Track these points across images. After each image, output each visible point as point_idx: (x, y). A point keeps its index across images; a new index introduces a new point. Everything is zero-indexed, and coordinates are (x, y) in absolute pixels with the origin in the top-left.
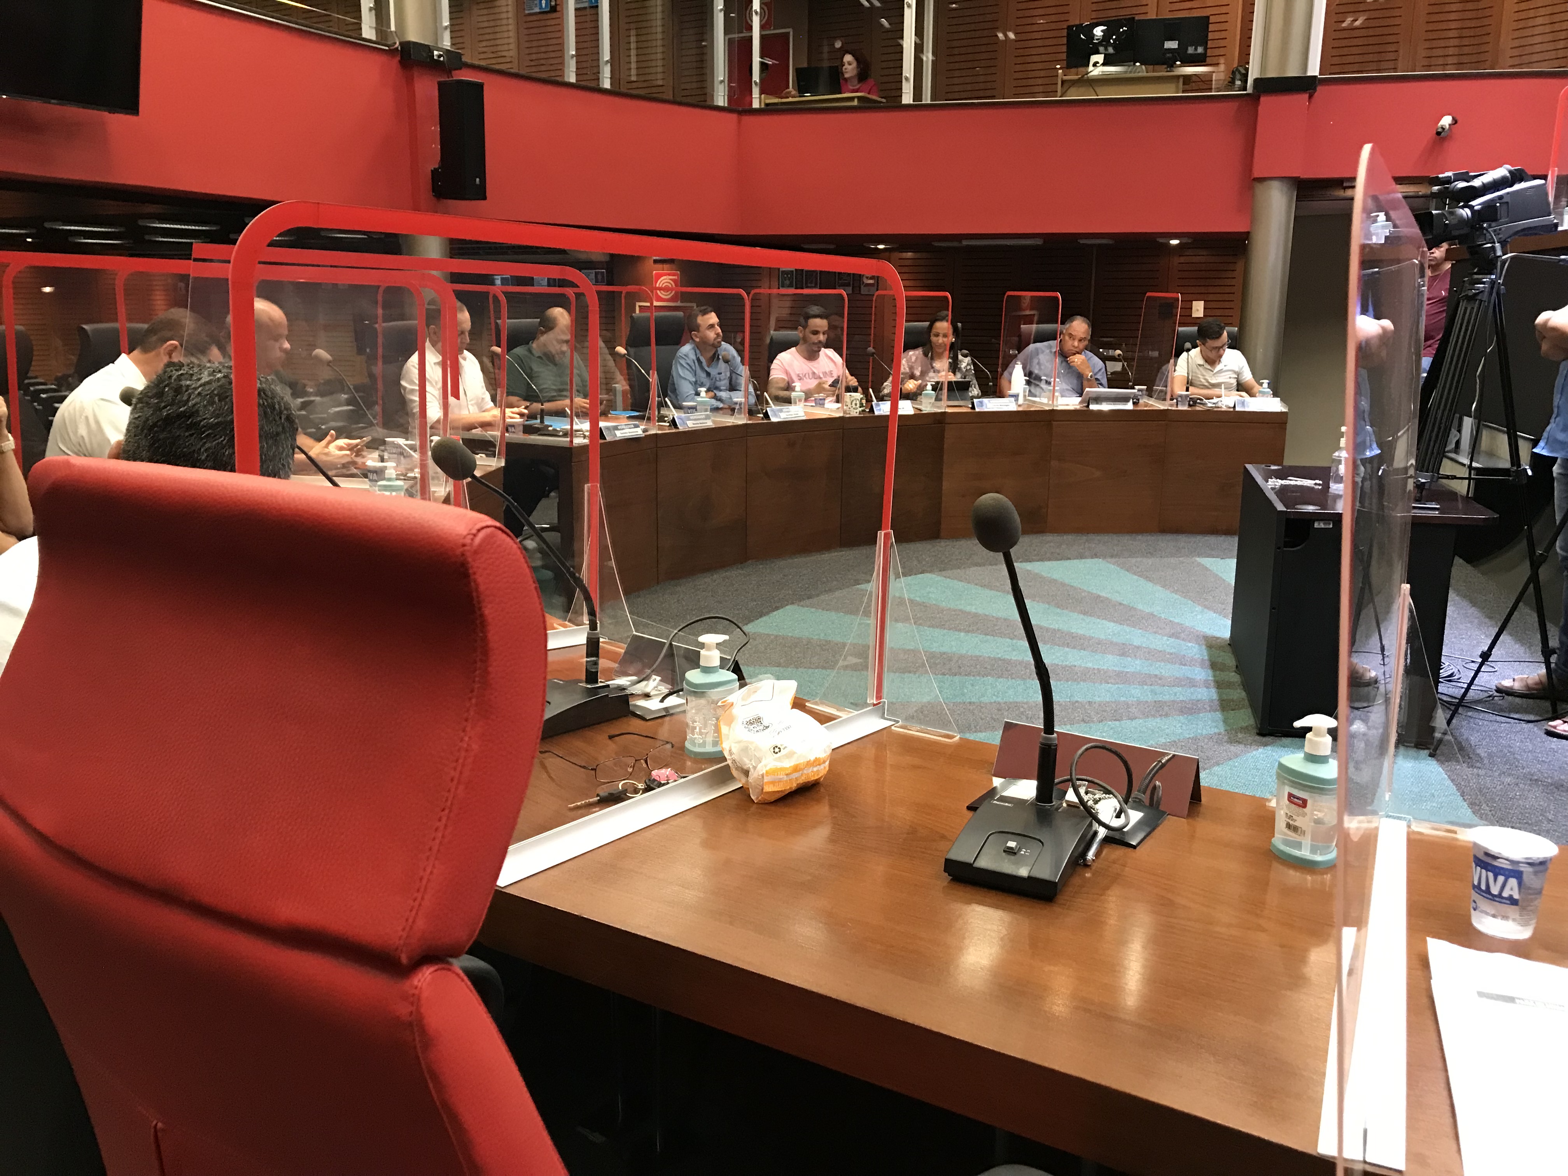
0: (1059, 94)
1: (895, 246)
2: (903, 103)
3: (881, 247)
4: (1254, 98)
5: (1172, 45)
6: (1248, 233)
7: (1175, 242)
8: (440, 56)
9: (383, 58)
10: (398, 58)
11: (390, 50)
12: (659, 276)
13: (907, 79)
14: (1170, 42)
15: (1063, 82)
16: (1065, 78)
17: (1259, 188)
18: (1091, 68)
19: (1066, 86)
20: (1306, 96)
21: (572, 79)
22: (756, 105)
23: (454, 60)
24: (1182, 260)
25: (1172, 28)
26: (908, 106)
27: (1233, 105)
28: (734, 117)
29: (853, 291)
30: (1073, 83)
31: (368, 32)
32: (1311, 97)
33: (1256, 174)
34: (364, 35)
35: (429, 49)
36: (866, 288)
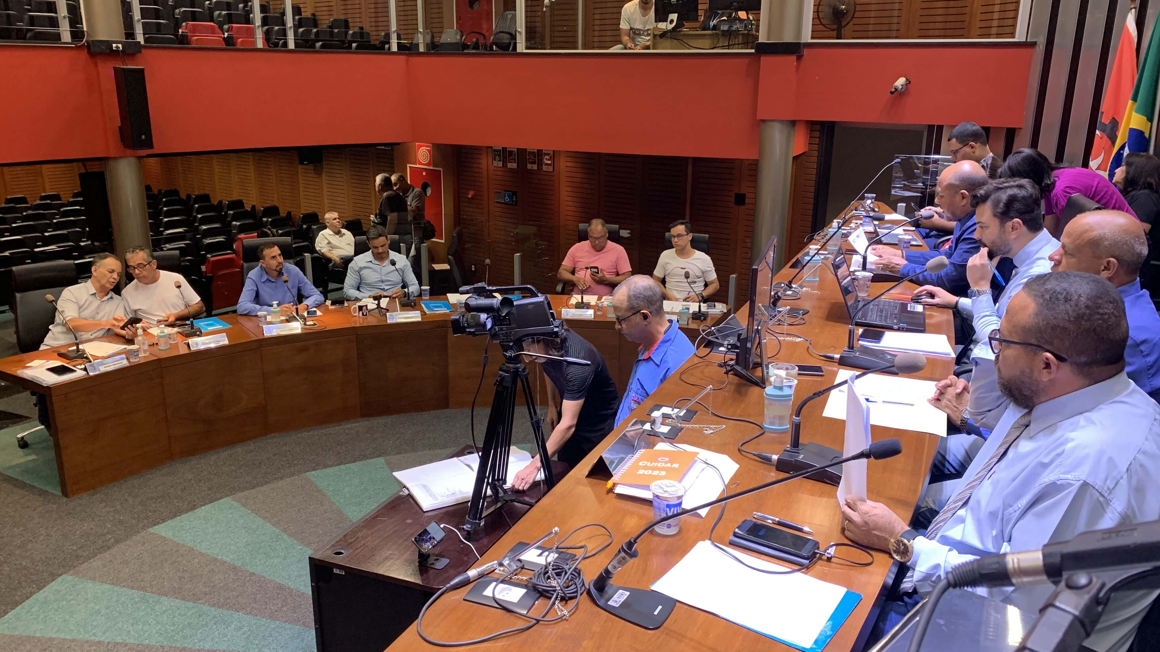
2: (518, 51)
4: (758, 57)
8: (117, 47)
9: (73, 53)
10: (86, 52)
11: (77, 47)
12: (420, 147)
17: (763, 128)
20: (794, 58)
22: (422, 49)
23: (132, 48)
26: (522, 54)
27: (746, 61)
28: (403, 58)
29: (538, 167)
31: (65, 36)
32: (799, 58)
33: (761, 117)
34: (62, 39)
35: (109, 43)
36: (546, 167)
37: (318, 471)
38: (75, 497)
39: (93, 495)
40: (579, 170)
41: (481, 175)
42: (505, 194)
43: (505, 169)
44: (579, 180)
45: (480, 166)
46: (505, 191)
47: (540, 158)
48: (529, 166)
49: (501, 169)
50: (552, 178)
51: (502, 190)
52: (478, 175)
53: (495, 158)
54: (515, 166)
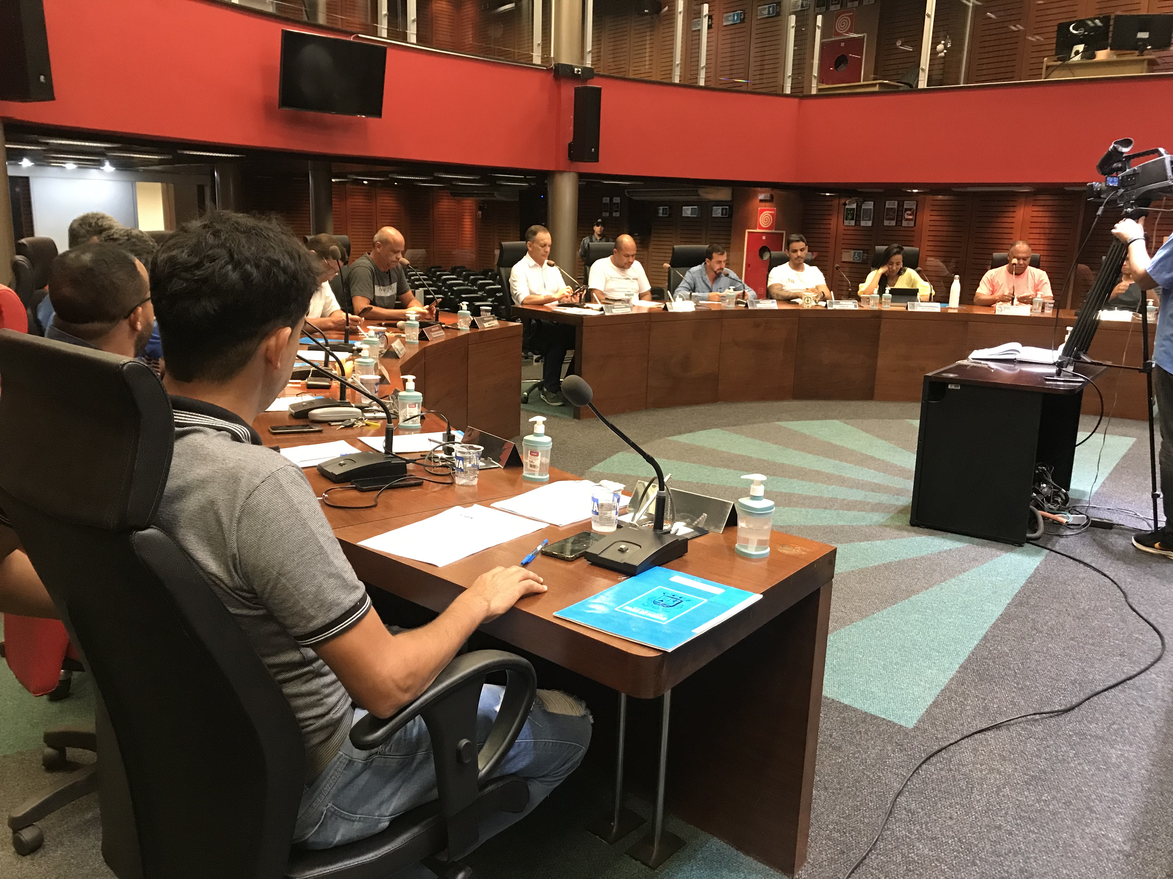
0: (1043, 76)
1: (927, 191)
2: (919, 87)
3: (915, 191)
5: (1144, 35)
8: (578, 71)
9: (543, 75)
10: (553, 74)
11: (547, 69)
12: (762, 211)
13: (923, 70)
14: (1142, 33)
15: (1048, 67)
16: (1051, 63)
18: (1073, 55)
19: (1050, 69)
21: (677, 80)
22: (814, 92)
23: (588, 73)
25: (1144, 22)
26: (923, 90)
28: (795, 101)
29: (896, 223)
30: (1056, 67)
31: (537, 60)
34: (534, 62)
35: (571, 68)
36: (907, 222)
40: (946, 223)
41: (828, 236)
42: (855, 253)
43: (857, 228)
44: (944, 234)
45: (829, 226)
46: (854, 249)
47: (900, 214)
48: (886, 223)
49: (853, 228)
50: (912, 234)
51: (851, 249)
52: (825, 236)
53: (847, 217)
54: (869, 223)
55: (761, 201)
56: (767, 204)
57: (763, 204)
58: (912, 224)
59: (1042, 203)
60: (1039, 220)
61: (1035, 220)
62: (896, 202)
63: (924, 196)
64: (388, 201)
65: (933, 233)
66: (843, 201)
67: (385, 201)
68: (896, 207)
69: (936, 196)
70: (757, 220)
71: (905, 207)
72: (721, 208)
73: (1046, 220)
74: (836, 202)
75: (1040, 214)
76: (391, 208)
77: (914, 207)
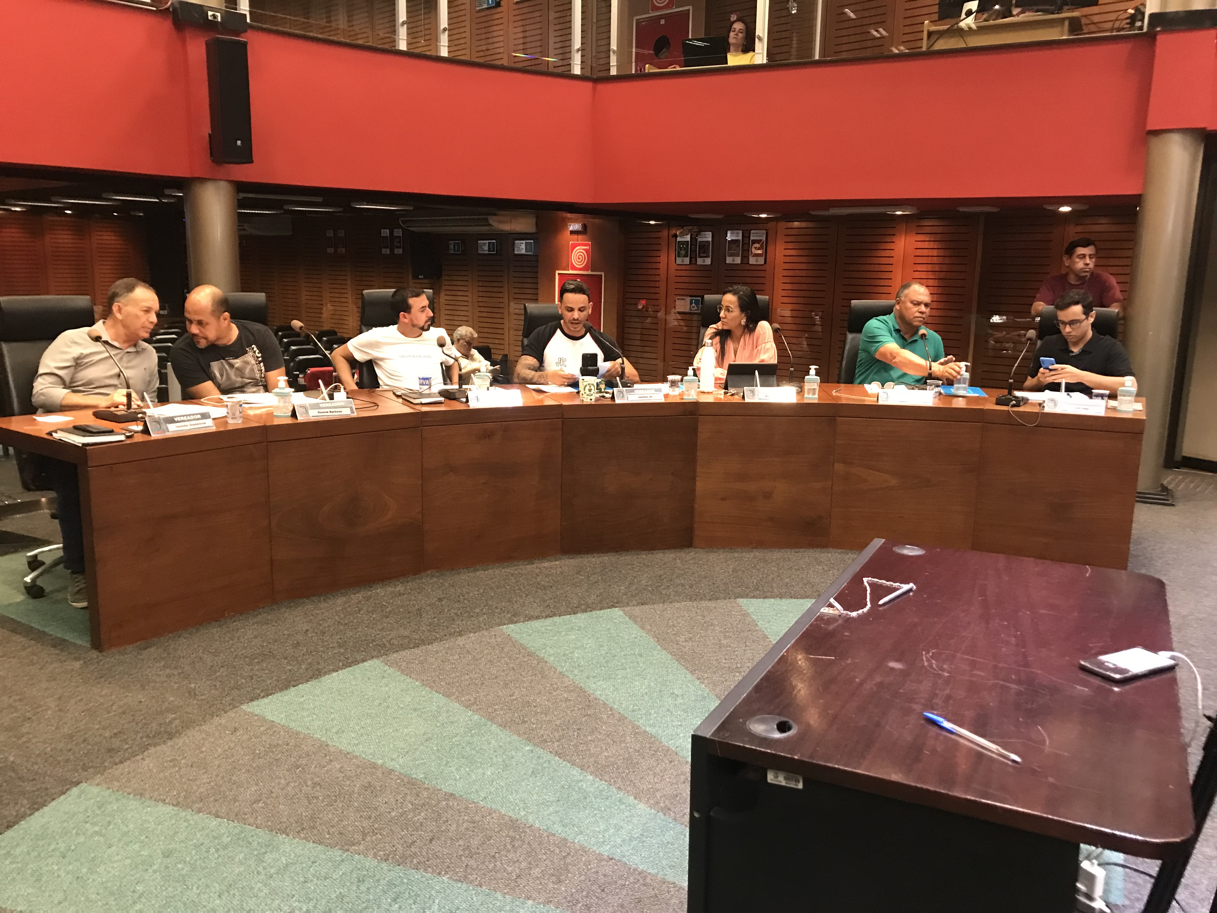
0: (924, 46)
1: (778, 215)
3: (764, 216)
4: (1151, 37)
6: (1140, 196)
7: (1065, 209)
8: (214, 16)
10: (171, 19)
11: (159, 12)
12: (574, 247)
15: (930, 34)
16: (933, 28)
17: (1155, 143)
18: (963, 16)
19: (933, 38)
21: (403, 47)
22: (613, 72)
23: (236, 22)
24: (1079, 229)
27: (1127, 47)
28: (589, 85)
29: (742, 260)
30: (941, 34)
33: (1149, 127)
35: (201, 10)
36: (754, 258)
37: (518, 625)
38: (114, 650)
39: (145, 648)
40: (804, 259)
41: (657, 278)
42: (691, 301)
43: (693, 267)
44: (804, 273)
45: (657, 266)
46: (691, 296)
47: (746, 246)
48: (729, 260)
49: (687, 268)
50: (762, 274)
51: (687, 295)
52: (652, 278)
53: (679, 253)
54: (708, 261)
55: (572, 232)
56: (580, 237)
57: (575, 237)
58: (761, 261)
59: (928, 230)
60: (925, 253)
61: (919, 253)
62: (741, 232)
63: (775, 223)
64: (109, 238)
65: (790, 273)
66: (673, 232)
67: (104, 238)
68: (740, 238)
69: (791, 223)
70: (569, 257)
71: (752, 238)
72: (524, 242)
73: (935, 253)
74: (665, 233)
75: (926, 245)
76: (113, 246)
77: (764, 239)
